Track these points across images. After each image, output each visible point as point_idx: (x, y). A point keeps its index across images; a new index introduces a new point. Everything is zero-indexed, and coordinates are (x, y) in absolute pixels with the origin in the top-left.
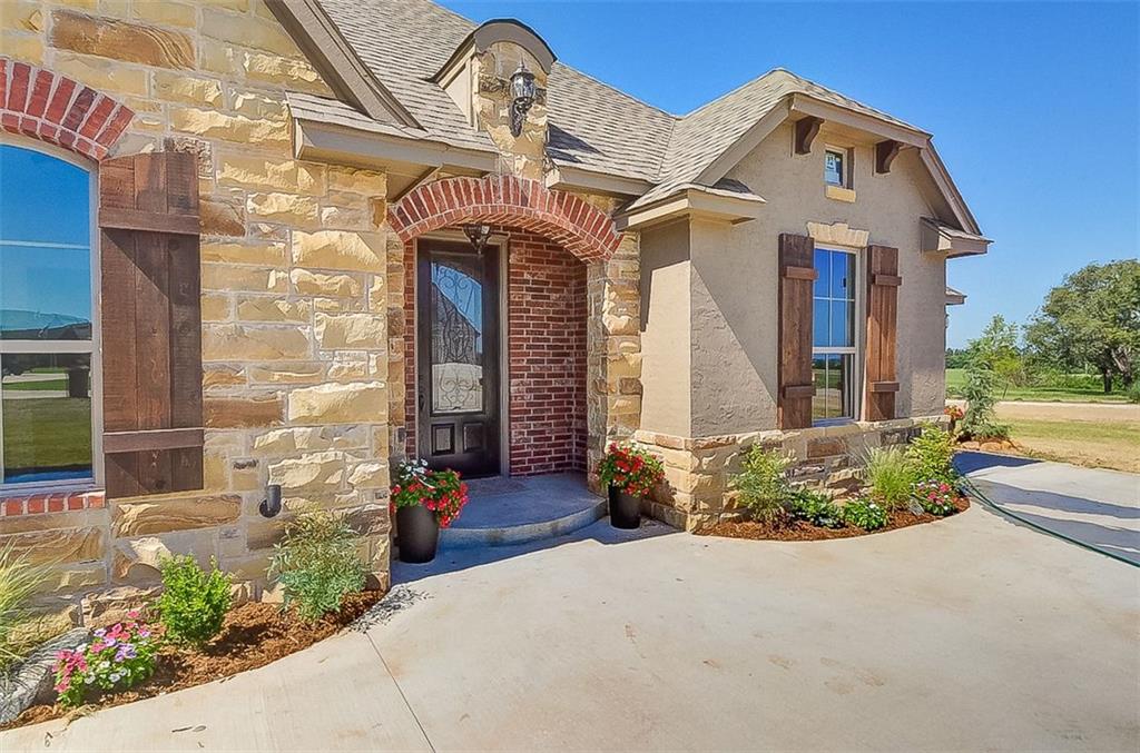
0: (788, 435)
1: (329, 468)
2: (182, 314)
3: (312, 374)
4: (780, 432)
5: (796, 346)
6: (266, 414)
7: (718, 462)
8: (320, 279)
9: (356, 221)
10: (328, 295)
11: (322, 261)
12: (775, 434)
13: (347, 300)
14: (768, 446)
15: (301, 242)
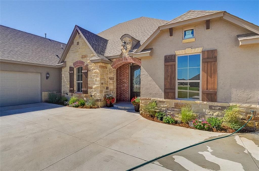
0: (166, 100)
1: (95, 94)
2: (87, 79)
3: (94, 84)
4: (163, 99)
5: (169, 80)
6: (91, 88)
7: (146, 103)
8: (95, 75)
9: (98, 68)
10: (96, 76)
11: (95, 73)
12: (162, 99)
13: (97, 77)
14: (160, 102)
15: (94, 71)
